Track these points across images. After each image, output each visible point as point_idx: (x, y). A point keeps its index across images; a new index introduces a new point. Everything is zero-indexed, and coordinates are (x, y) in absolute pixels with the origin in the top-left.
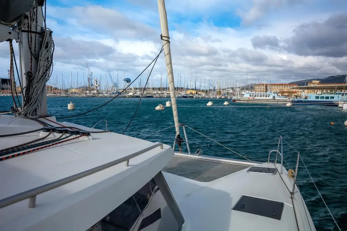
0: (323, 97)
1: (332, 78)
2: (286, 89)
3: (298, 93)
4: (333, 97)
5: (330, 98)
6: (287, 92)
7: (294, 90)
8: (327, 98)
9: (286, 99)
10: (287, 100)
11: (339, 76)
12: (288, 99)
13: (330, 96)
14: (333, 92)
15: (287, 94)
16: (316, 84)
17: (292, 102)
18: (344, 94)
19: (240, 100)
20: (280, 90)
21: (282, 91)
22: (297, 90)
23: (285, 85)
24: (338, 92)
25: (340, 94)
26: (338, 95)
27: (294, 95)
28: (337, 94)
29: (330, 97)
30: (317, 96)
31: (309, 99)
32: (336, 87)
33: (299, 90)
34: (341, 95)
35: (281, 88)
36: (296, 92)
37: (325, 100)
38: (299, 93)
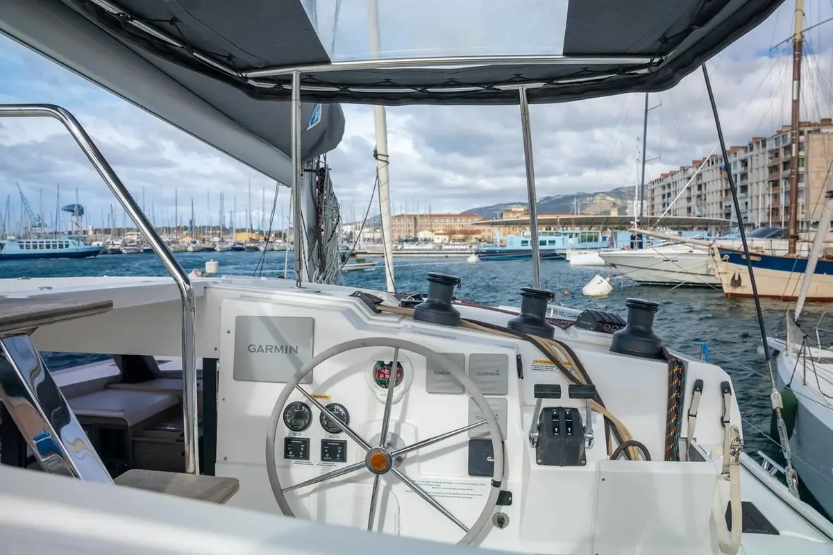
1: (547, 201)
2: (458, 225)
3: (483, 234)
4: (554, 242)
5: (548, 243)
6: (461, 232)
7: (476, 228)
8: (544, 243)
9: (465, 247)
10: (466, 250)
11: (560, 197)
12: (468, 247)
13: (547, 238)
14: (552, 230)
15: (461, 236)
16: (518, 215)
17: (476, 254)
18: (574, 235)
19: (366, 253)
20: (445, 228)
21: (451, 231)
22: (480, 228)
23: (456, 216)
24: (561, 232)
25: (566, 234)
26: (562, 237)
27: (476, 238)
28: (560, 235)
30: (525, 239)
31: (508, 248)
32: (559, 220)
33: (487, 228)
34: (568, 236)
35: (447, 224)
36: (478, 232)
37: (539, 247)
38: (486, 234)
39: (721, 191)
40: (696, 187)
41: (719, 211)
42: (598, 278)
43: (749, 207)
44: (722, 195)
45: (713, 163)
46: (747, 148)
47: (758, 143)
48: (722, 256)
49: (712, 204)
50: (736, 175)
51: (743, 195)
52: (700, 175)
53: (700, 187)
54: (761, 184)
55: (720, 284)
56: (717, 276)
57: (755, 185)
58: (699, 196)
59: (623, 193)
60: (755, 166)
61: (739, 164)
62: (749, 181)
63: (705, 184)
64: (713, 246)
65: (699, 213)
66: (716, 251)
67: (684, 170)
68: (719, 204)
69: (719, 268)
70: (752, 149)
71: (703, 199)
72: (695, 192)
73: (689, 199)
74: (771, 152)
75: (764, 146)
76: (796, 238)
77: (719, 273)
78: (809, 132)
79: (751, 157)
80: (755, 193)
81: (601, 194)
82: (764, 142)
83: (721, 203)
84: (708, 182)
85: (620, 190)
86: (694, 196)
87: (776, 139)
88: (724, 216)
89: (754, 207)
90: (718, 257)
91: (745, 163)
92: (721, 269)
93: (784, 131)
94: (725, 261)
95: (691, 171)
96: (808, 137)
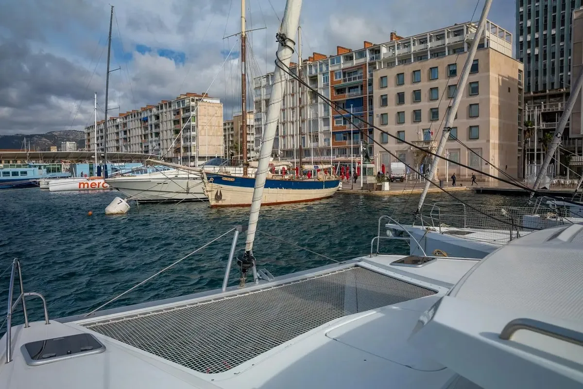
0: (8, 173)
4: (25, 173)
5: (19, 174)
8: (15, 174)
13: (19, 170)
18: (42, 167)
24: (32, 164)
25: (35, 166)
26: (32, 168)
28: (30, 166)
29: (21, 172)
32: (28, 155)
34: (38, 168)
37: (11, 177)
39: (141, 136)
40: (123, 132)
41: (140, 149)
42: (118, 199)
43: (161, 147)
44: (141, 138)
45: (135, 116)
46: (159, 107)
47: (166, 104)
48: (208, 179)
49: (135, 144)
50: (152, 125)
51: (157, 139)
52: (125, 125)
53: (125, 132)
54: (169, 132)
55: (207, 198)
56: (206, 193)
57: (165, 132)
58: (125, 139)
59: (56, 135)
60: (165, 119)
61: (153, 118)
62: (161, 129)
63: (129, 130)
64: (203, 172)
65: (126, 151)
66: (205, 175)
67: (113, 120)
68: (140, 145)
69: (207, 187)
70: (162, 108)
71: (128, 141)
72: (122, 135)
73: (117, 141)
74: (175, 110)
75: (170, 106)
76: (248, 165)
77: (207, 191)
78: (197, 100)
79: (162, 113)
80: (165, 137)
81: (37, 136)
82: (170, 104)
83: (141, 144)
84: (132, 129)
85: (54, 133)
86: (121, 139)
87: (178, 102)
88: (143, 152)
89: (165, 146)
90: (206, 180)
91: (157, 117)
92: (208, 188)
93: (182, 98)
94: (211, 182)
95: (118, 120)
96: (196, 103)
